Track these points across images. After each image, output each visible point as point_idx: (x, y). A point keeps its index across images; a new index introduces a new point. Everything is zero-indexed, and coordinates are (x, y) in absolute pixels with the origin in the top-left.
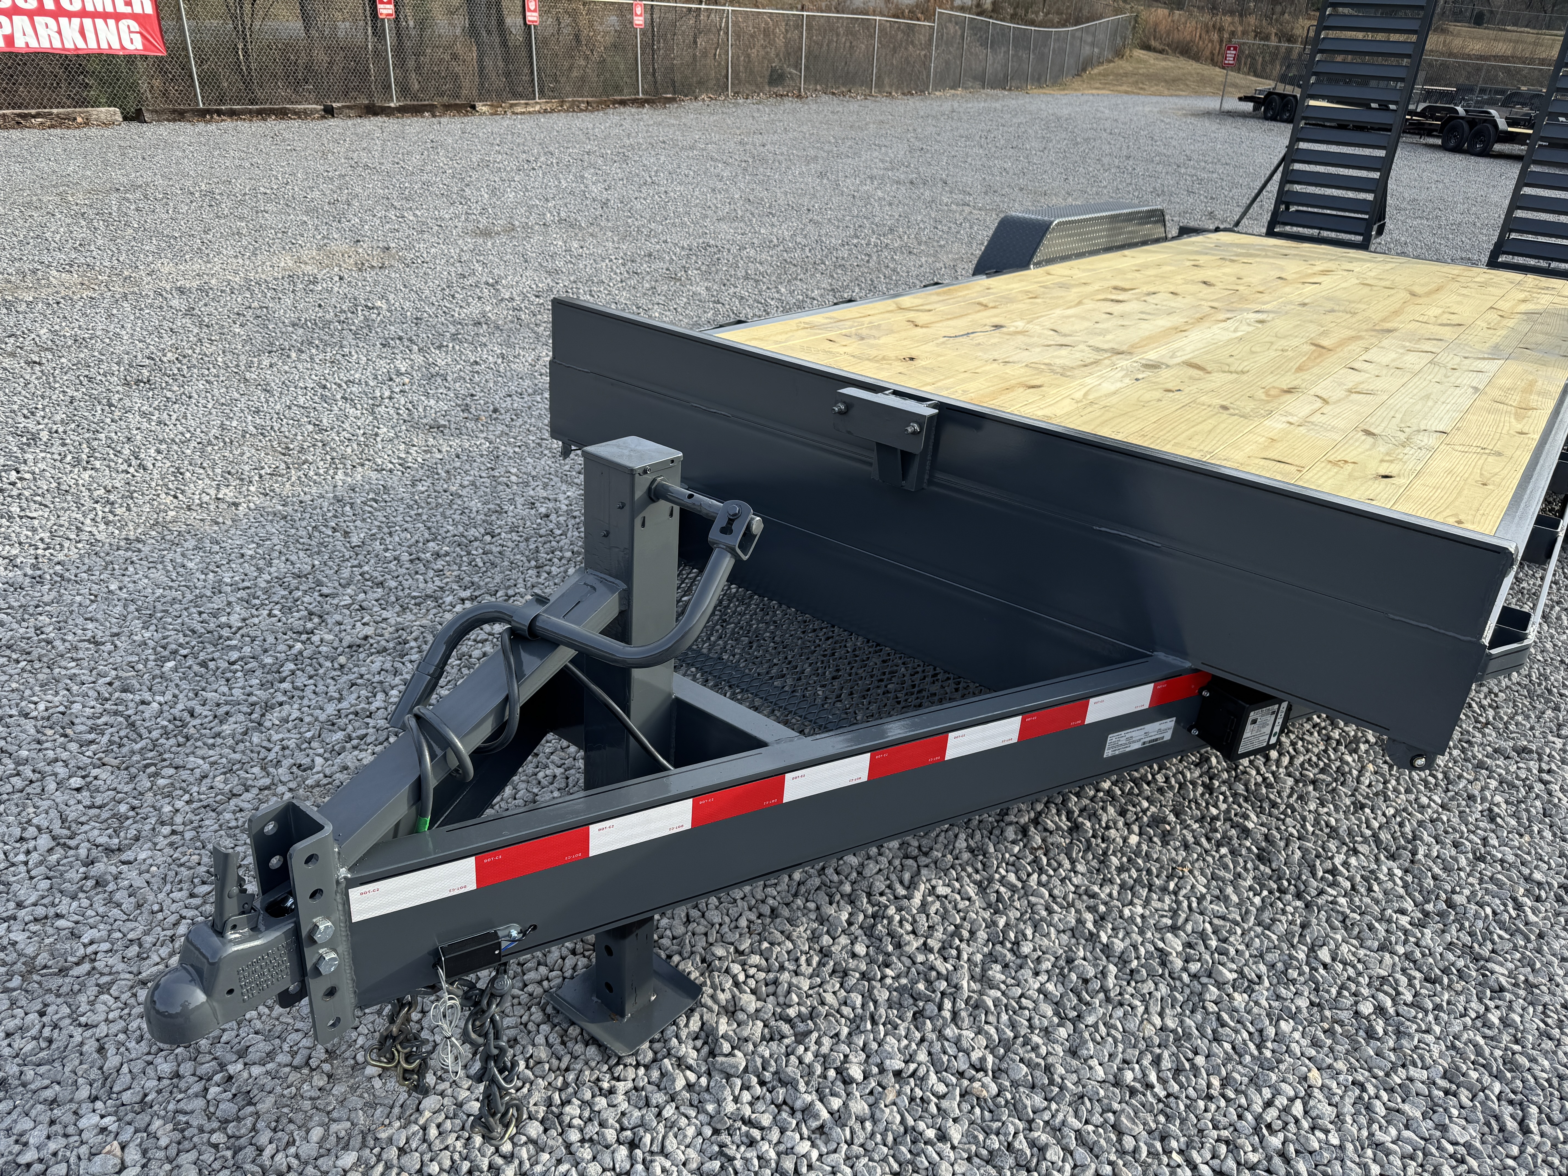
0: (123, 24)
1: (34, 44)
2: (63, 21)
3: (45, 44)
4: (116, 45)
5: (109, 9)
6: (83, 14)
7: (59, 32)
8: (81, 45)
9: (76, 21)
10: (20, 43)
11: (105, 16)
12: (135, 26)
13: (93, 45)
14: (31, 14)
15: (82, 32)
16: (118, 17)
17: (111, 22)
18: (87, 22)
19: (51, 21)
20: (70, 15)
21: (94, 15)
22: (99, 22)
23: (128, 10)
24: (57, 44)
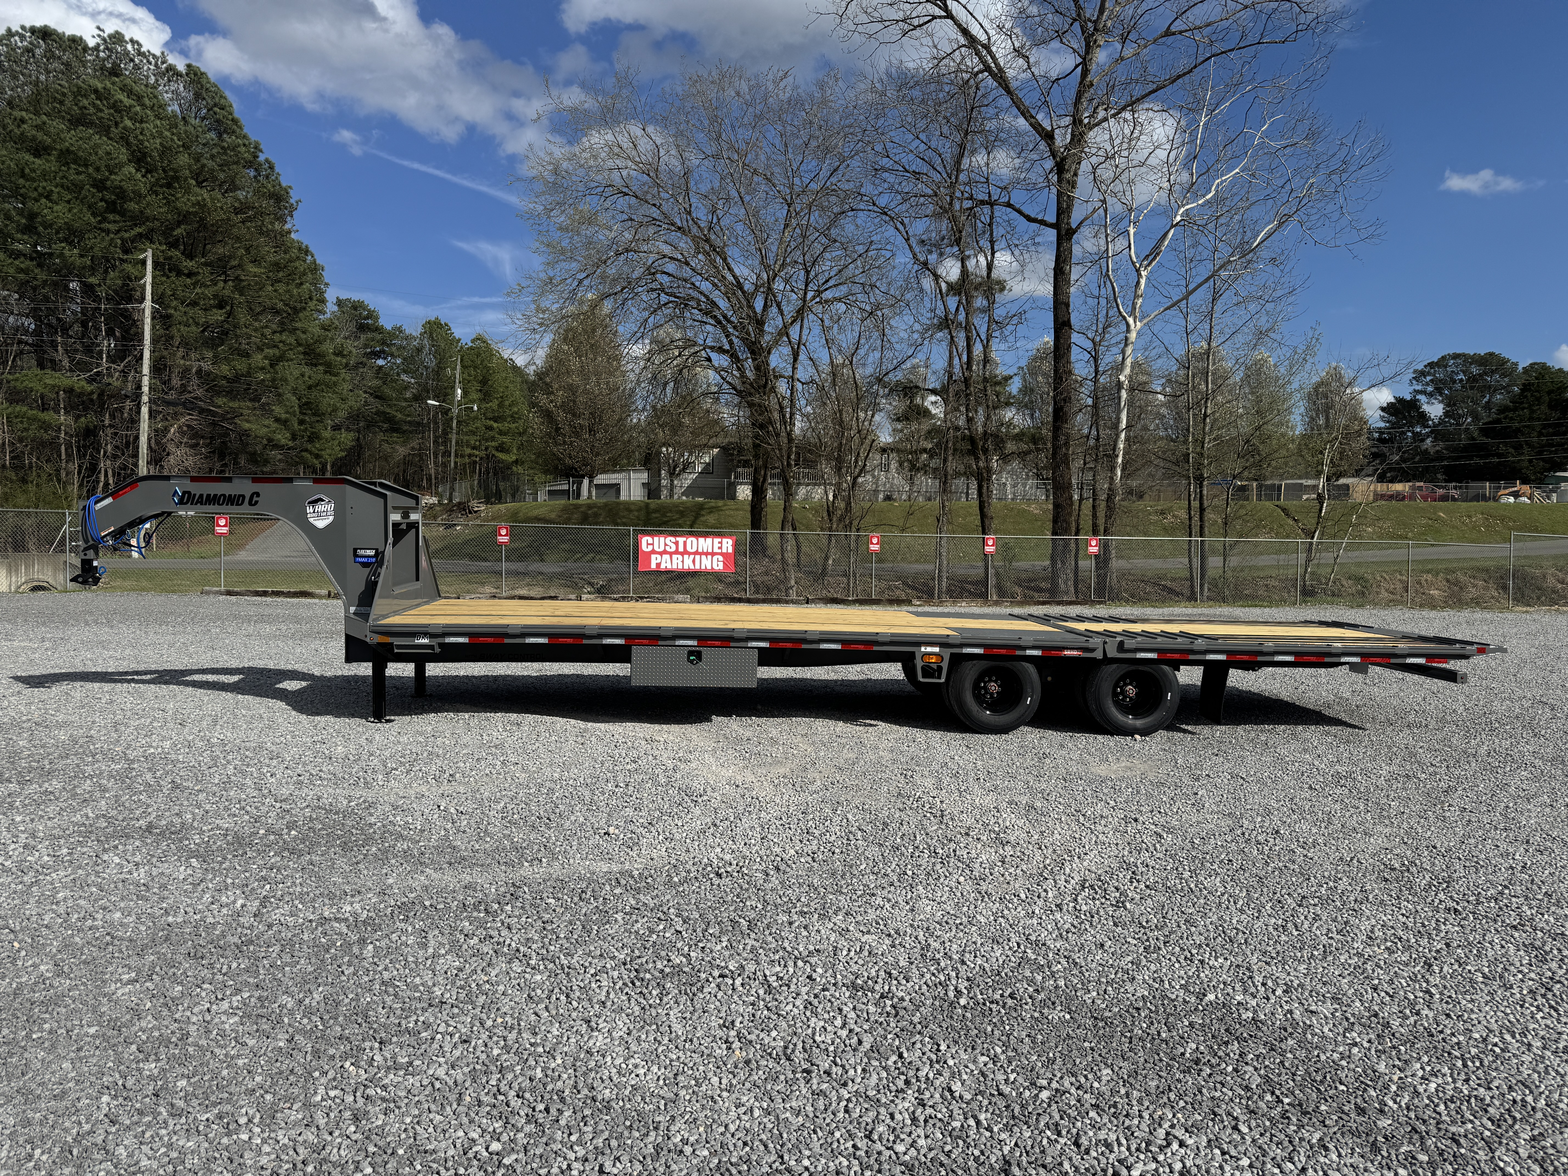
0: (715, 558)
1: (669, 567)
2: (686, 557)
3: (675, 567)
4: (709, 567)
5: (710, 550)
6: (696, 553)
7: (683, 562)
8: (692, 567)
9: (692, 557)
10: (663, 566)
11: (707, 554)
12: (721, 558)
13: (697, 567)
14: (671, 554)
15: (694, 561)
16: (713, 554)
17: (709, 557)
18: (698, 557)
19: (680, 557)
20: (689, 554)
21: (701, 554)
22: (704, 557)
23: (719, 551)
24: (680, 567)
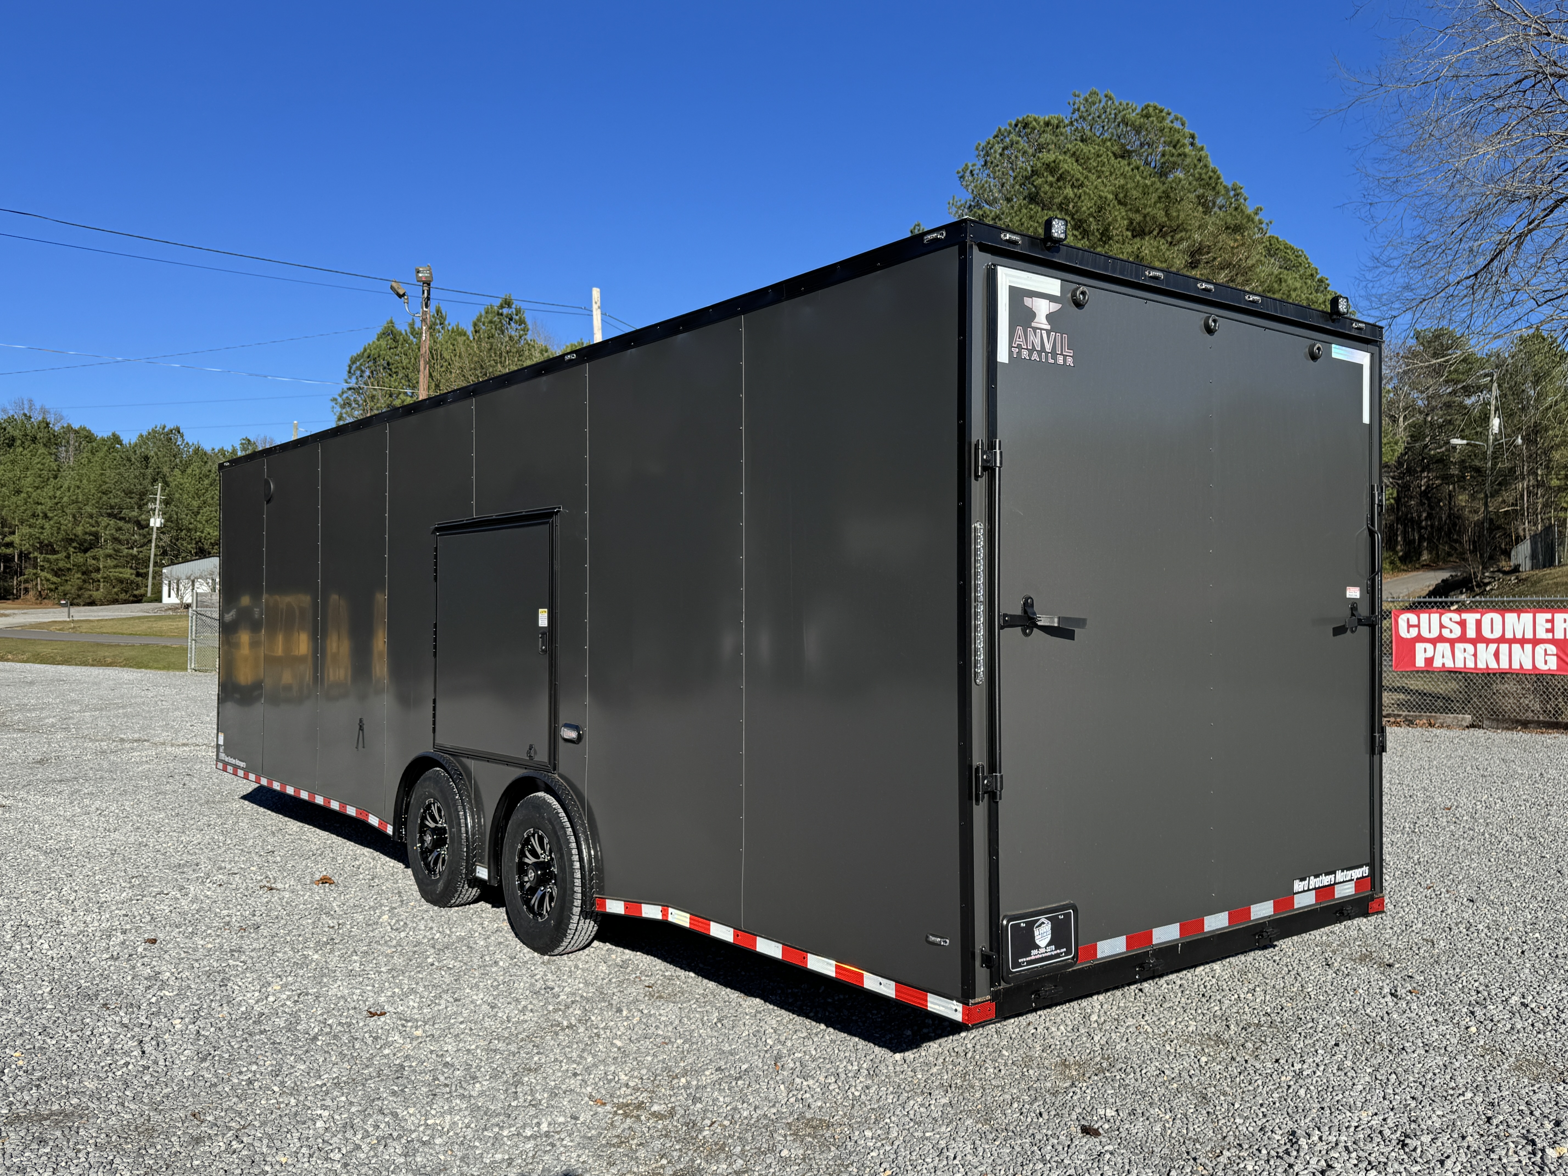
0: (1540, 649)
1: (1449, 664)
2: (1481, 647)
3: (1460, 664)
4: (1528, 666)
5: (1529, 635)
6: (1502, 640)
7: (1475, 655)
8: (1493, 665)
9: (1493, 647)
10: (1437, 663)
11: (1523, 642)
12: (1552, 649)
13: (1504, 665)
14: (1452, 642)
15: (1497, 655)
16: (1536, 642)
17: (1528, 647)
18: (1504, 648)
19: (1470, 648)
20: (1488, 642)
21: (1510, 642)
22: (1516, 647)
23: (1550, 636)
24: (1470, 664)
